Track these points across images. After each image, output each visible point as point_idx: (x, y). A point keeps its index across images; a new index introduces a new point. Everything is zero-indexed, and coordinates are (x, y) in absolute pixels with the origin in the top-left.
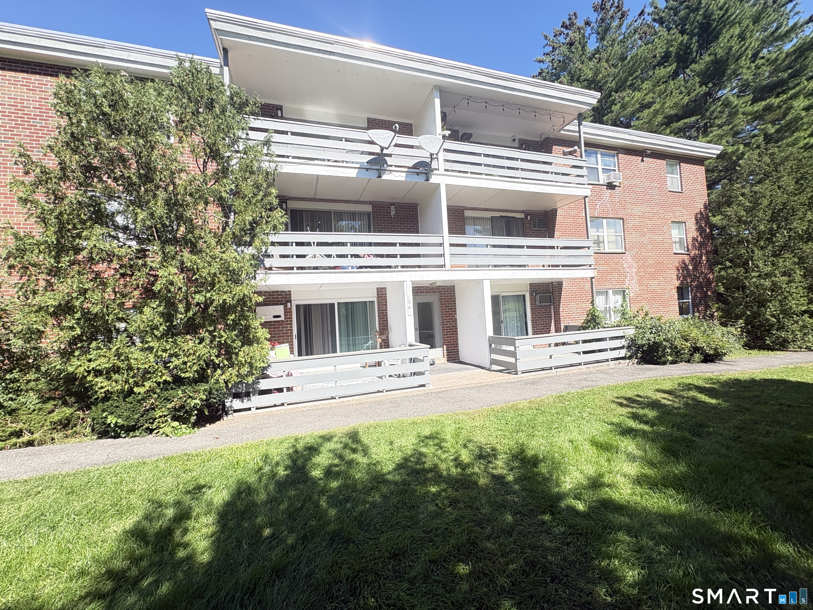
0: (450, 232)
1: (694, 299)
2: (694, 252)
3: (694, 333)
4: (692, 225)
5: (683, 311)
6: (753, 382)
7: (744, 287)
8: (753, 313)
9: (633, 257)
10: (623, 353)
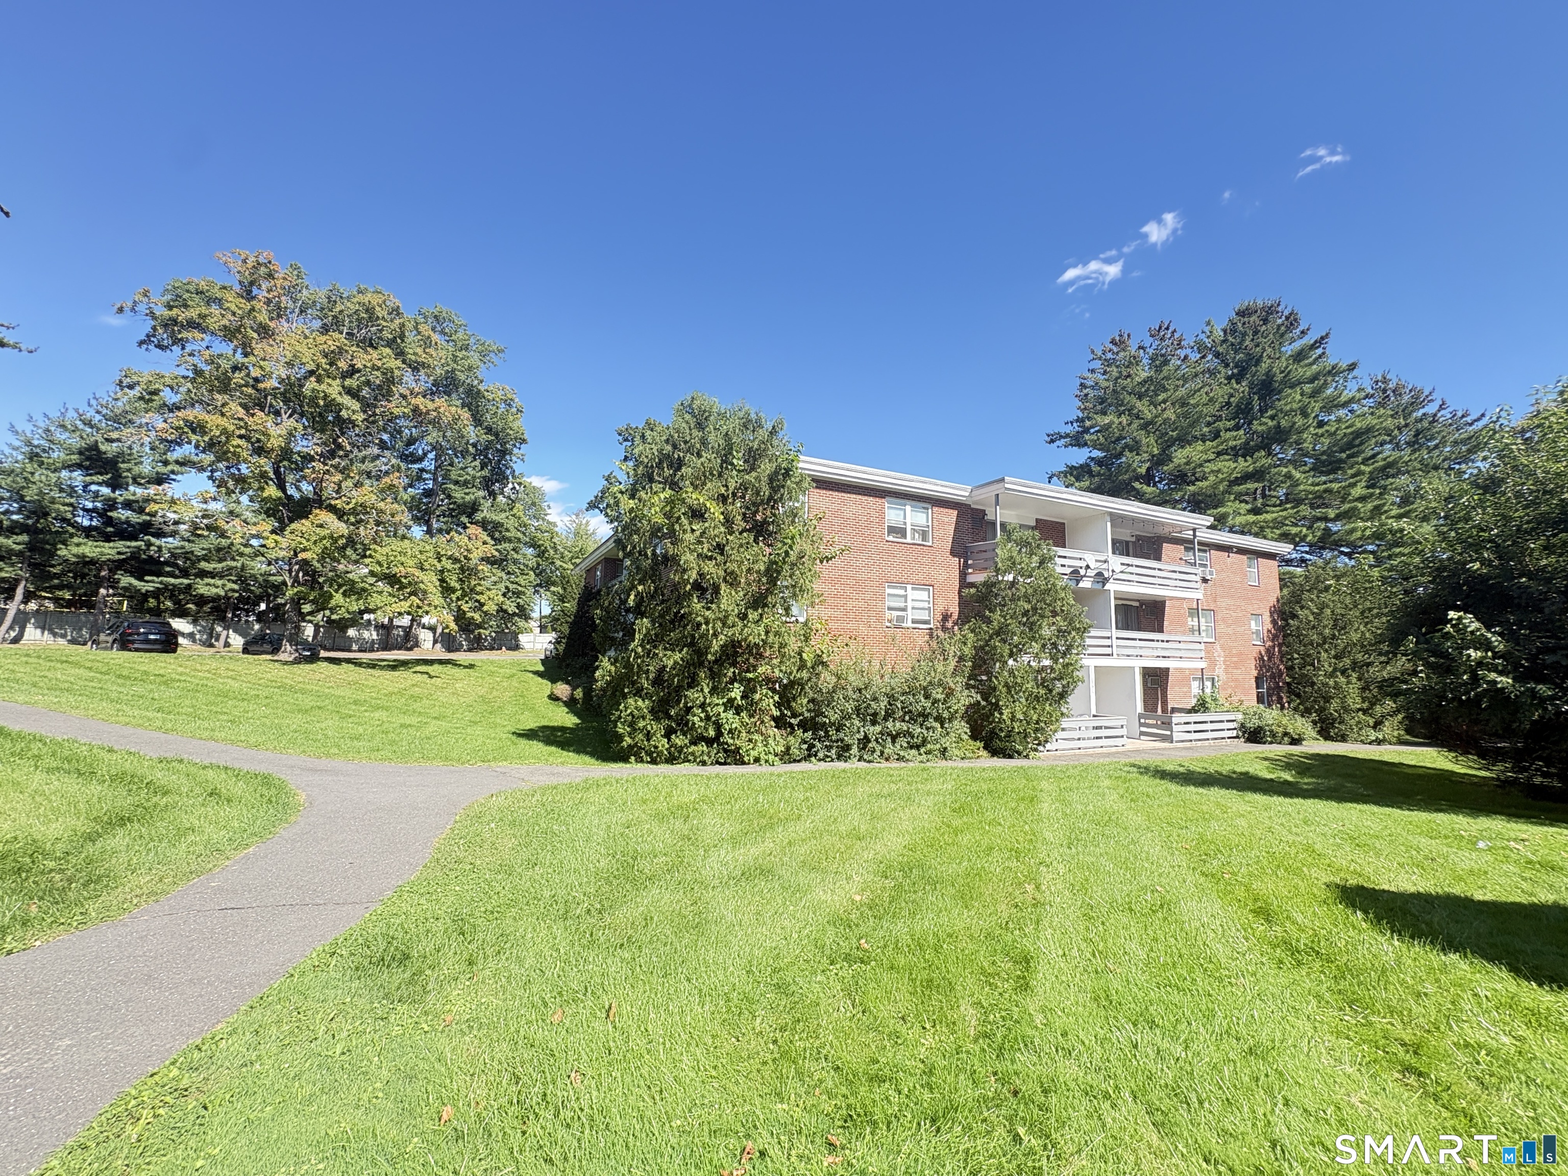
0: (1117, 628)
1: (1268, 689)
2: (1269, 644)
3: (1285, 721)
4: (1267, 618)
5: (1260, 700)
6: (1327, 755)
7: (1313, 684)
8: (1320, 707)
9: (1222, 647)
10: (1234, 733)
